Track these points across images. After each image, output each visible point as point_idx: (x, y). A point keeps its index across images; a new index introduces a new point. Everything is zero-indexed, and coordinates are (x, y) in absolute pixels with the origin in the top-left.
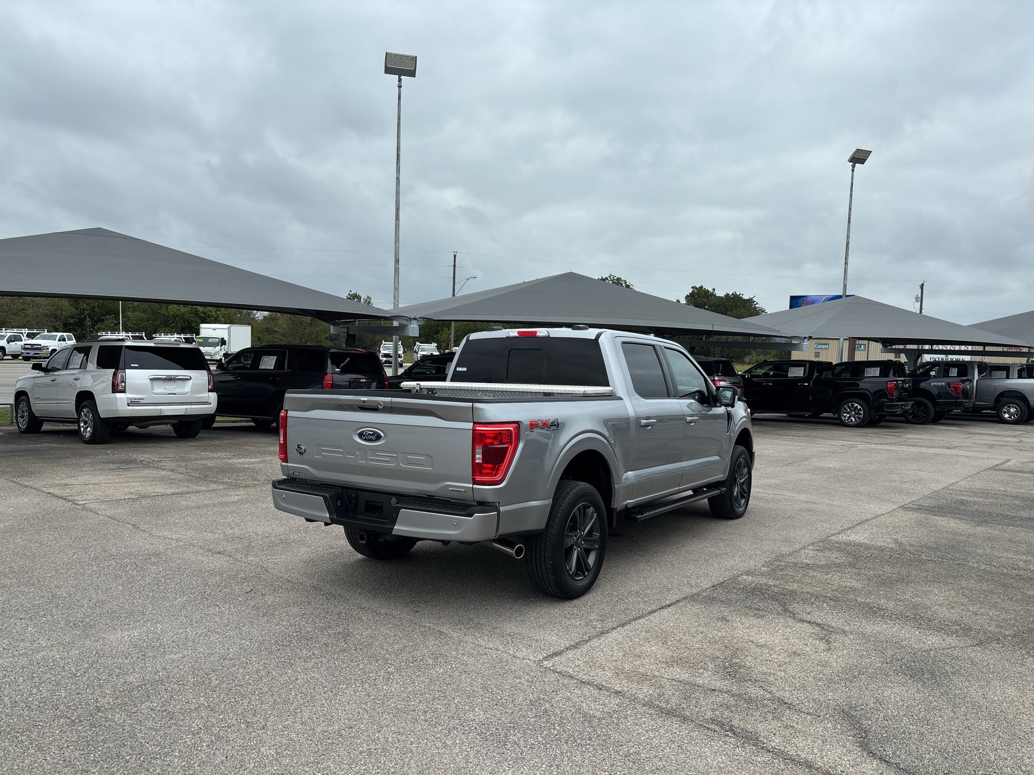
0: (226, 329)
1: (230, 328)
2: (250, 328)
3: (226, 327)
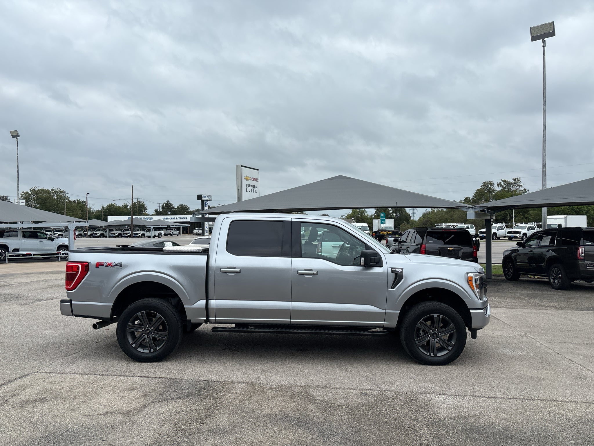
0: (563, 218)
1: (566, 217)
2: (586, 216)
3: (564, 217)
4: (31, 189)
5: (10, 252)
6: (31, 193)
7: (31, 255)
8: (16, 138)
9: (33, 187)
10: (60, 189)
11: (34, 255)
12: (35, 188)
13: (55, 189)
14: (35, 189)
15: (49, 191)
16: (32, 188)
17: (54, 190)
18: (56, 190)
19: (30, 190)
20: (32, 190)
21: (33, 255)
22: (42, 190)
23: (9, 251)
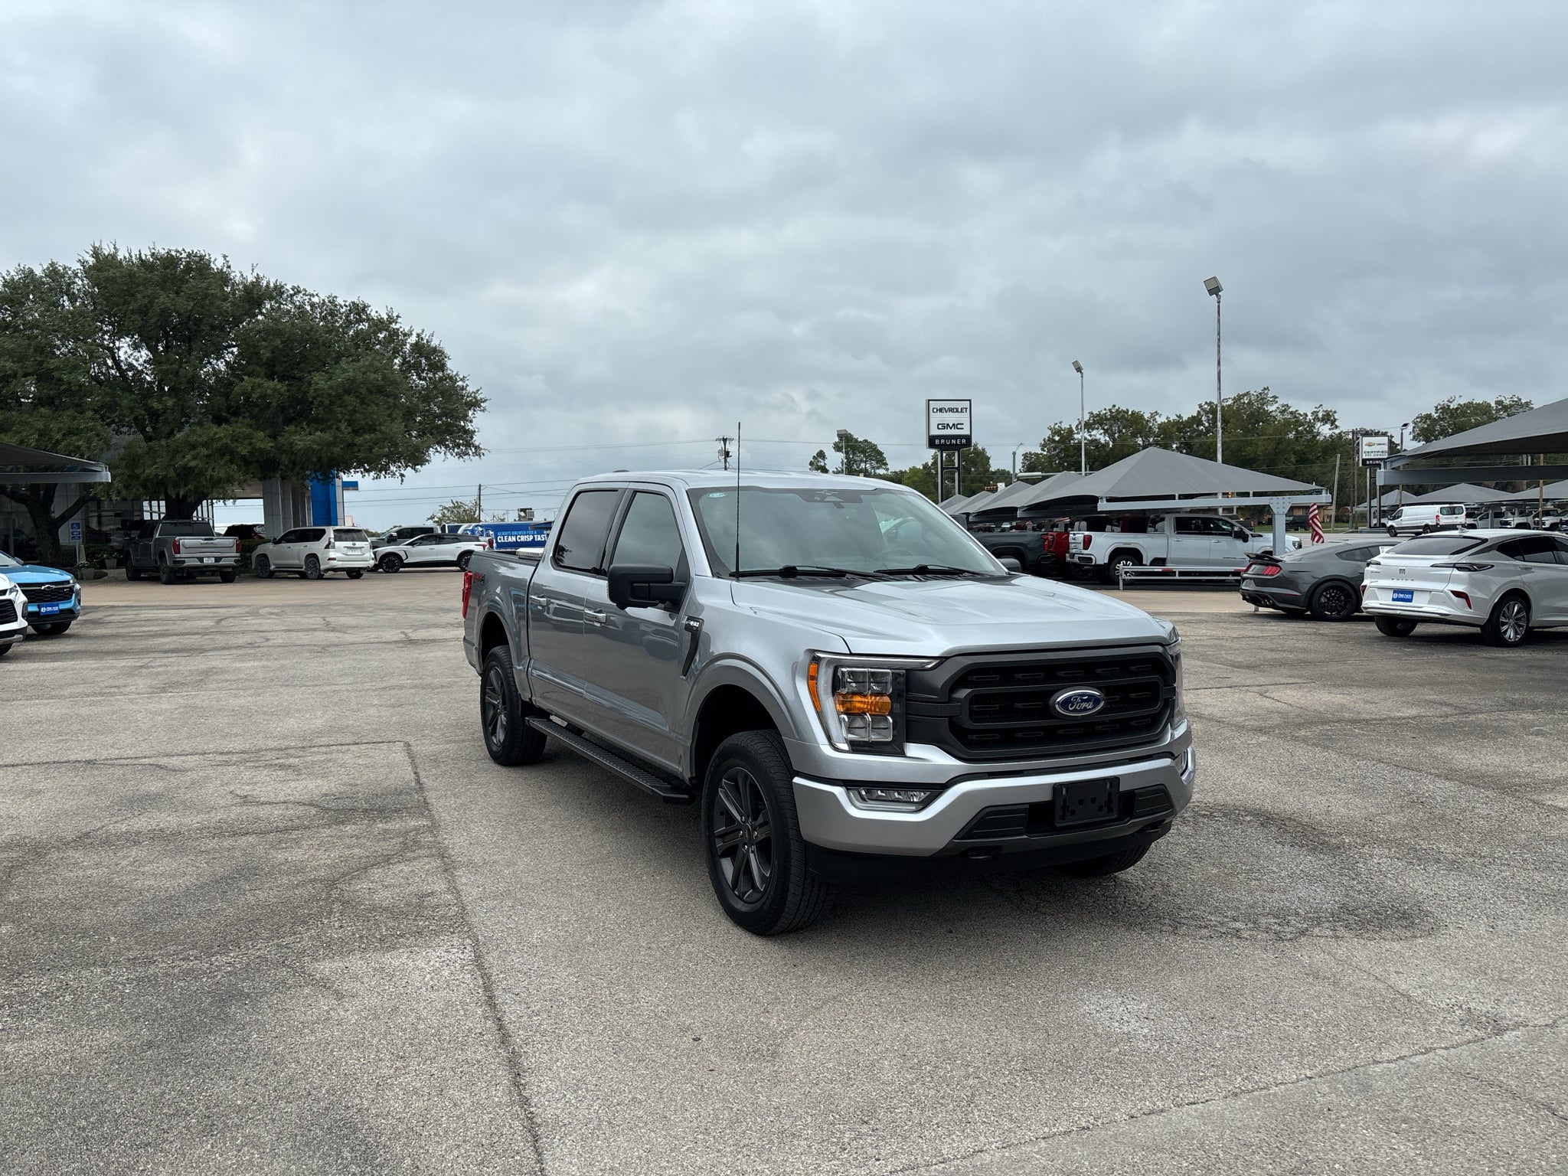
4: (1439, 405)
5: (1145, 565)
6: (1439, 416)
7: (1173, 573)
8: (1217, 295)
9: (1442, 400)
10: (1520, 400)
11: (1182, 573)
12: (1449, 401)
13: (1504, 399)
14: (1449, 404)
15: (1489, 405)
16: (1442, 403)
17: (1502, 402)
18: (1507, 402)
19: (1436, 407)
20: (1441, 409)
21: (1177, 574)
22: (1469, 405)
23: (1144, 563)
